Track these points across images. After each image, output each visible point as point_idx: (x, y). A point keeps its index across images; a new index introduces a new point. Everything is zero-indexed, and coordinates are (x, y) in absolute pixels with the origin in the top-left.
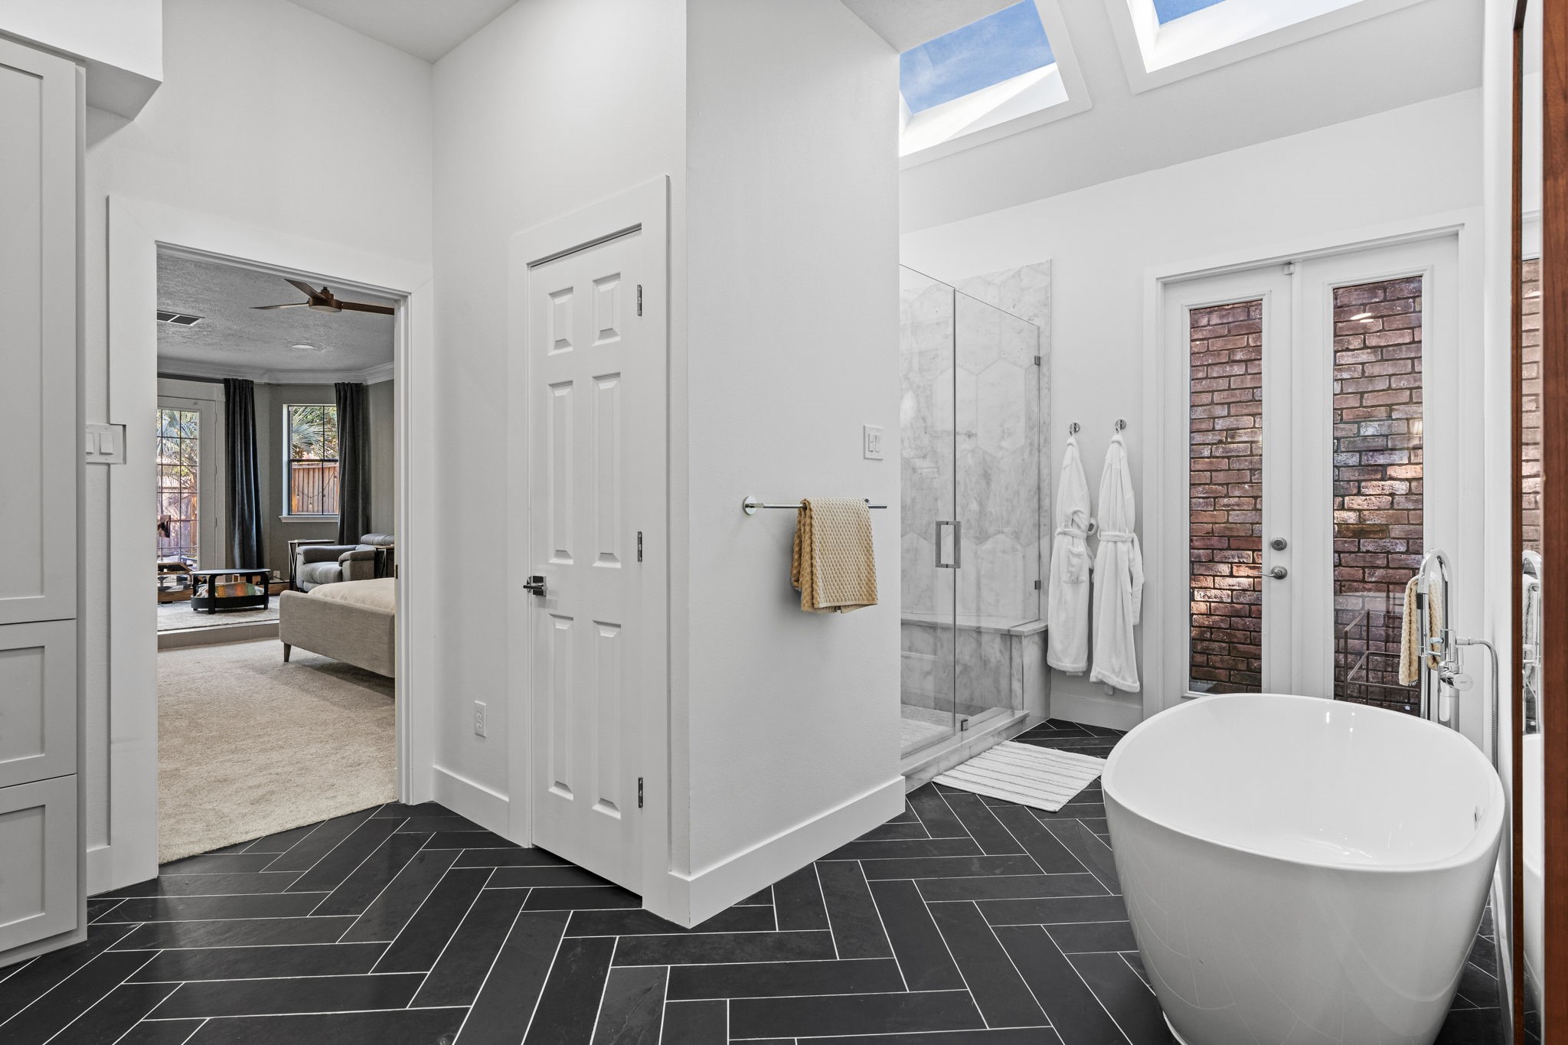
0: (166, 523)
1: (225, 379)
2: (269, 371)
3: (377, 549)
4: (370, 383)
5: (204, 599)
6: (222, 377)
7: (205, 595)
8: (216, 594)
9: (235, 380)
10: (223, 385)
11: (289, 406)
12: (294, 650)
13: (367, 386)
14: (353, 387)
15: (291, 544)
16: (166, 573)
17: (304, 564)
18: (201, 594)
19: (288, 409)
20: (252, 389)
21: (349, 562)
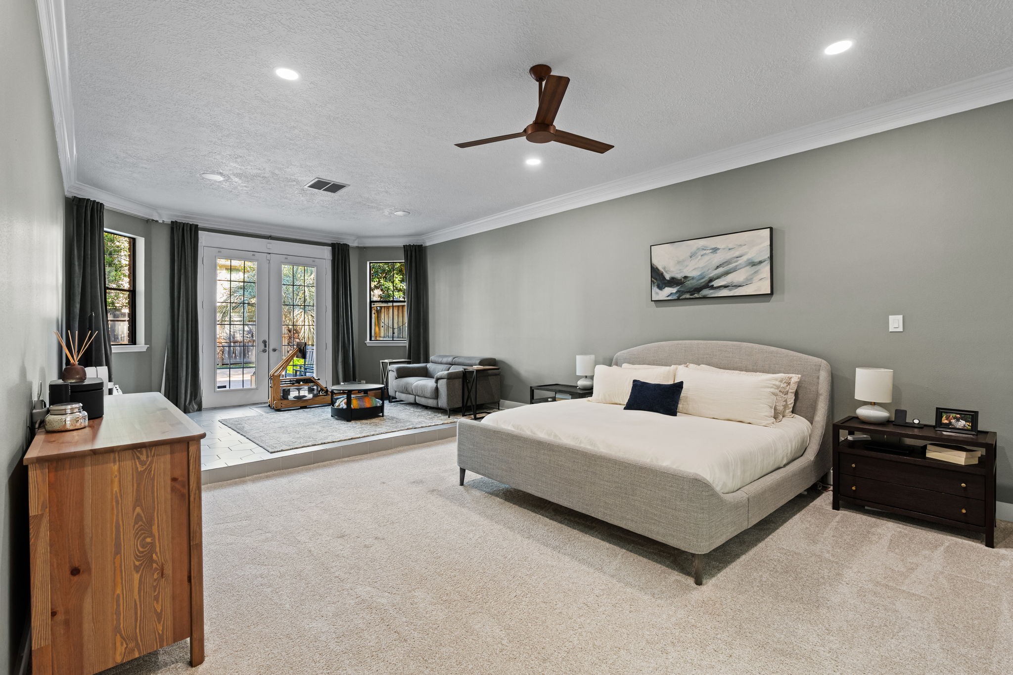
0: (302, 348)
1: (332, 243)
2: (359, 237)
3: (465, 369)
4: (428, 244)
5: (342, 409)
6: (330, 242)
7: (344, 406)
8: (352, 406)
9: (339, 244)
10: (330, 248)
11: (370, 263)
12: (467, 472)
13: (426, 247)
14: (417, 248)
15: (382, 362)
16: (302, 385)
17: (396, 378)
18: (339, 405)
19: (370, 265)
20: (349, 250)
21: (445, 380)
